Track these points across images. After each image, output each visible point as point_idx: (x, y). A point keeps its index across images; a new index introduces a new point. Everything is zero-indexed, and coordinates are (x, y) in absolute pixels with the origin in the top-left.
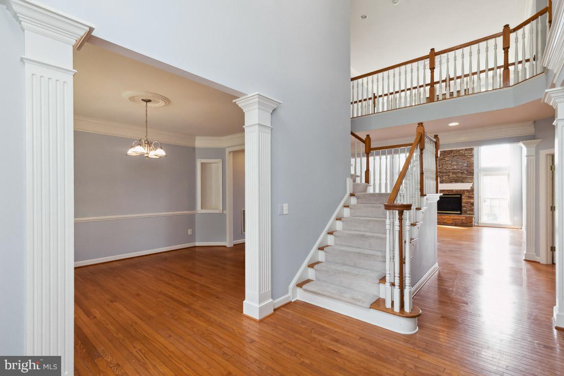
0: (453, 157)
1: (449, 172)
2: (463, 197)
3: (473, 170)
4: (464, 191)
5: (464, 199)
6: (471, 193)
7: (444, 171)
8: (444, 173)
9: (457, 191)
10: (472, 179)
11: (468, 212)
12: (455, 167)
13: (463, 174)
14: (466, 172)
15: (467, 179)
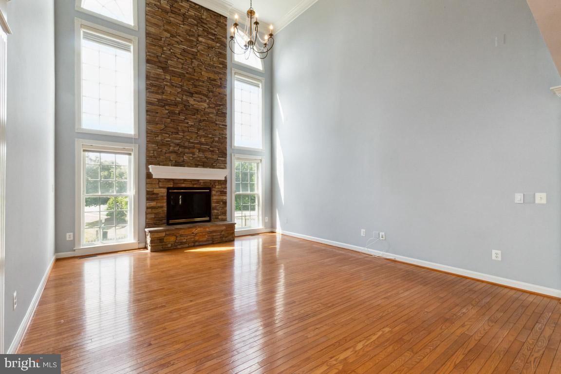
0: (200, 121)
1: (194, 148)
2: (213, 193)
3: (226, 149)
4: (215, 181)
5: (215, 195)
6: (223, 186)
7: (187, 144)
8: (185, 147)
9: (205, 181)
10: (225, 162)
11: (220, 217)
12: (203, 140)
13: (213, 153)
14: (218, 152)
15: (219, 162)
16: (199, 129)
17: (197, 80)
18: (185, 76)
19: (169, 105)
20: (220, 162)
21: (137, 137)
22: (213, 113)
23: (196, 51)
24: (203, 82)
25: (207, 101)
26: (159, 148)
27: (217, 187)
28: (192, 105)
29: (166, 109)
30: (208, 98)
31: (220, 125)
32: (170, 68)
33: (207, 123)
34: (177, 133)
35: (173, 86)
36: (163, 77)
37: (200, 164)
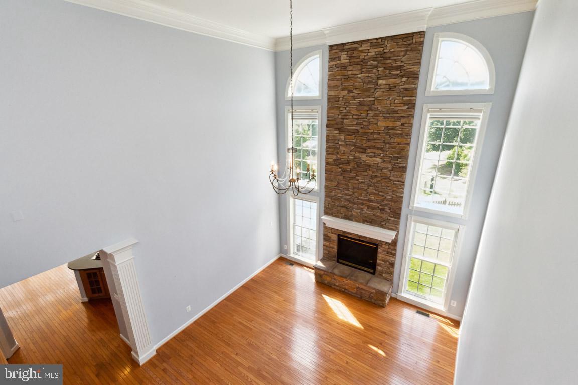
0: (372, 178)
1: (362, 204)
2: (380, 250)
3: (400, 208)
4: (382, 242)
5: (381, 253)
6: (392, 247)
7: (356, 200)
8: (354, 203)
10: (397, 223)
11: (384, 275)
12: (373, 197)
13: (384, 211)
14: (389, 211)
15: (388, 222)
16: (369, 186)
17: (371, 133)
18: (358, 132)
19: (343, 164)
20: (390, 221)
21: (319, 191)
22: (387, 168)
23: (373, 99)
24: (379, 134)
25: (382, 155)
26: (332, 201)
27: (383, 246)
28: (365, 162)
29: (340, 168)
30: (383, 151)
31: (396, 181)
32: (345, 127)
33: (380, 179)
34: (348, 190)
35: (347, 145)
36: (338, 138)
37: (368, 220)
